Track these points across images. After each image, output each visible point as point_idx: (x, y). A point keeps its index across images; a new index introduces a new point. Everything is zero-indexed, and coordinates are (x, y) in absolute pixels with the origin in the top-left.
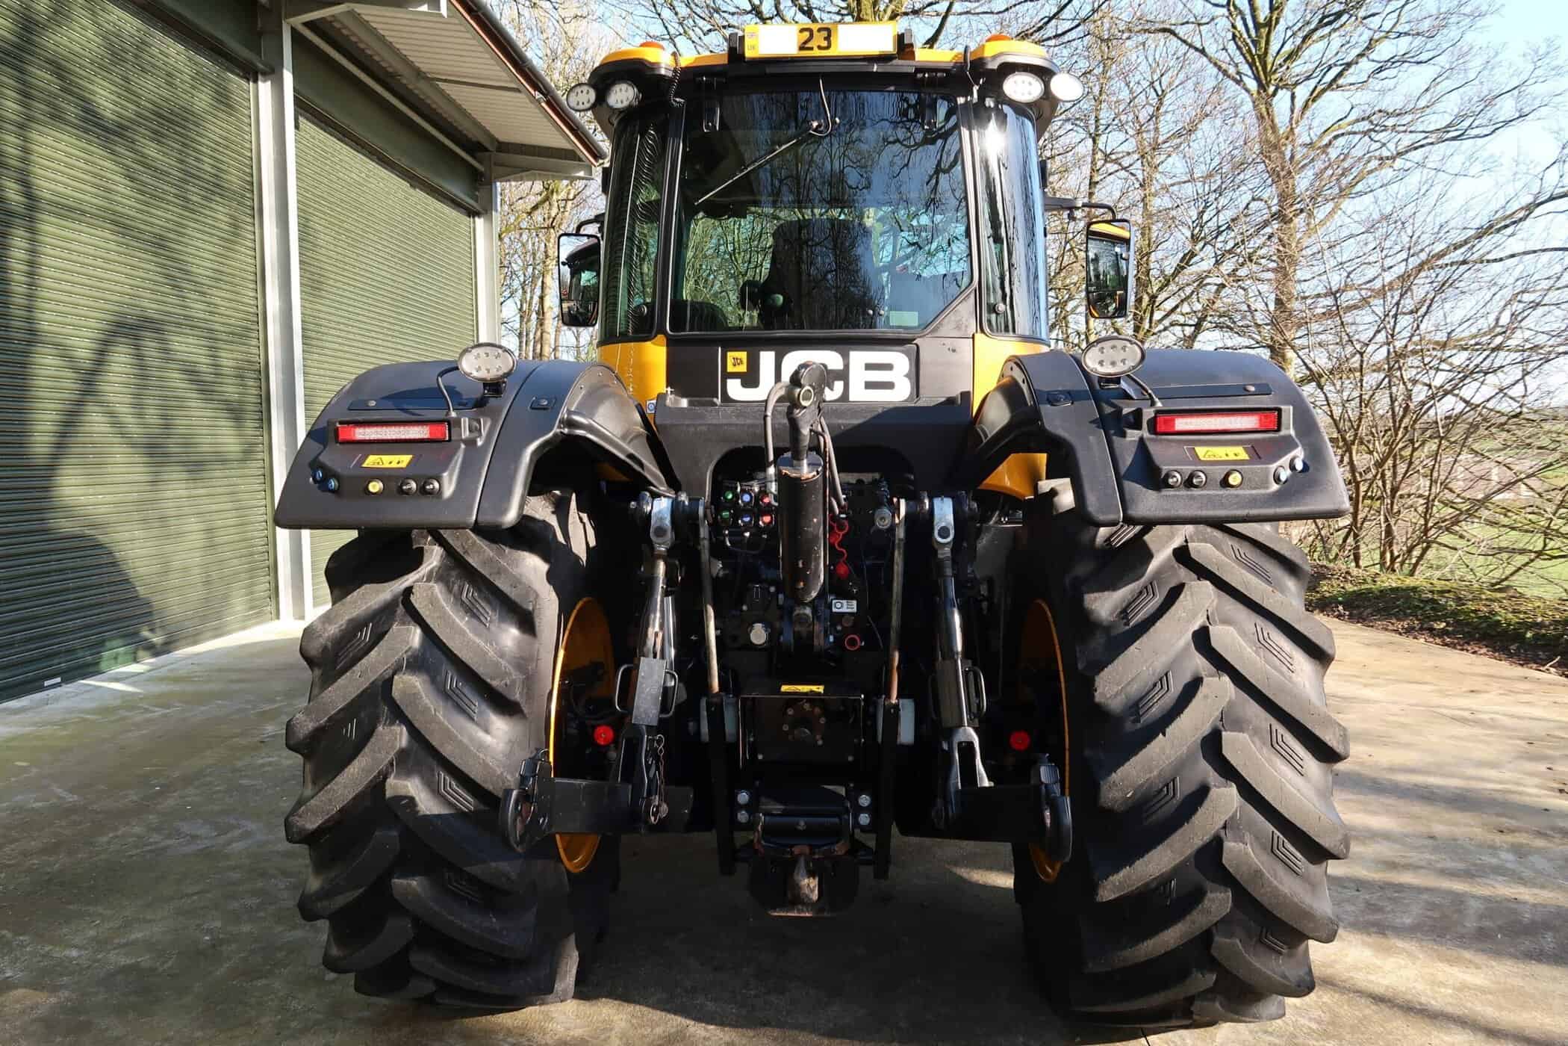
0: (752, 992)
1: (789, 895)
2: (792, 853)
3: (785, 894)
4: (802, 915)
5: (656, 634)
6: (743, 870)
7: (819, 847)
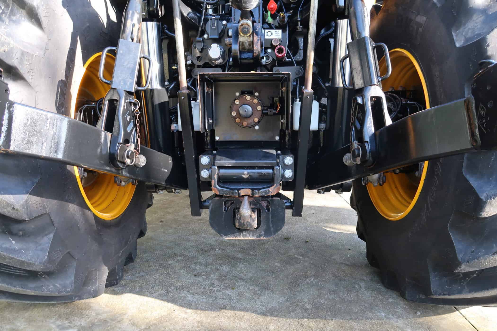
0: (216, 289)
1: (237, 224)
2: (239, 194)
3: (234, 225)
4: (247, 238)
5: (134, 25)
6: (205, 214)
7: (259, 190)
